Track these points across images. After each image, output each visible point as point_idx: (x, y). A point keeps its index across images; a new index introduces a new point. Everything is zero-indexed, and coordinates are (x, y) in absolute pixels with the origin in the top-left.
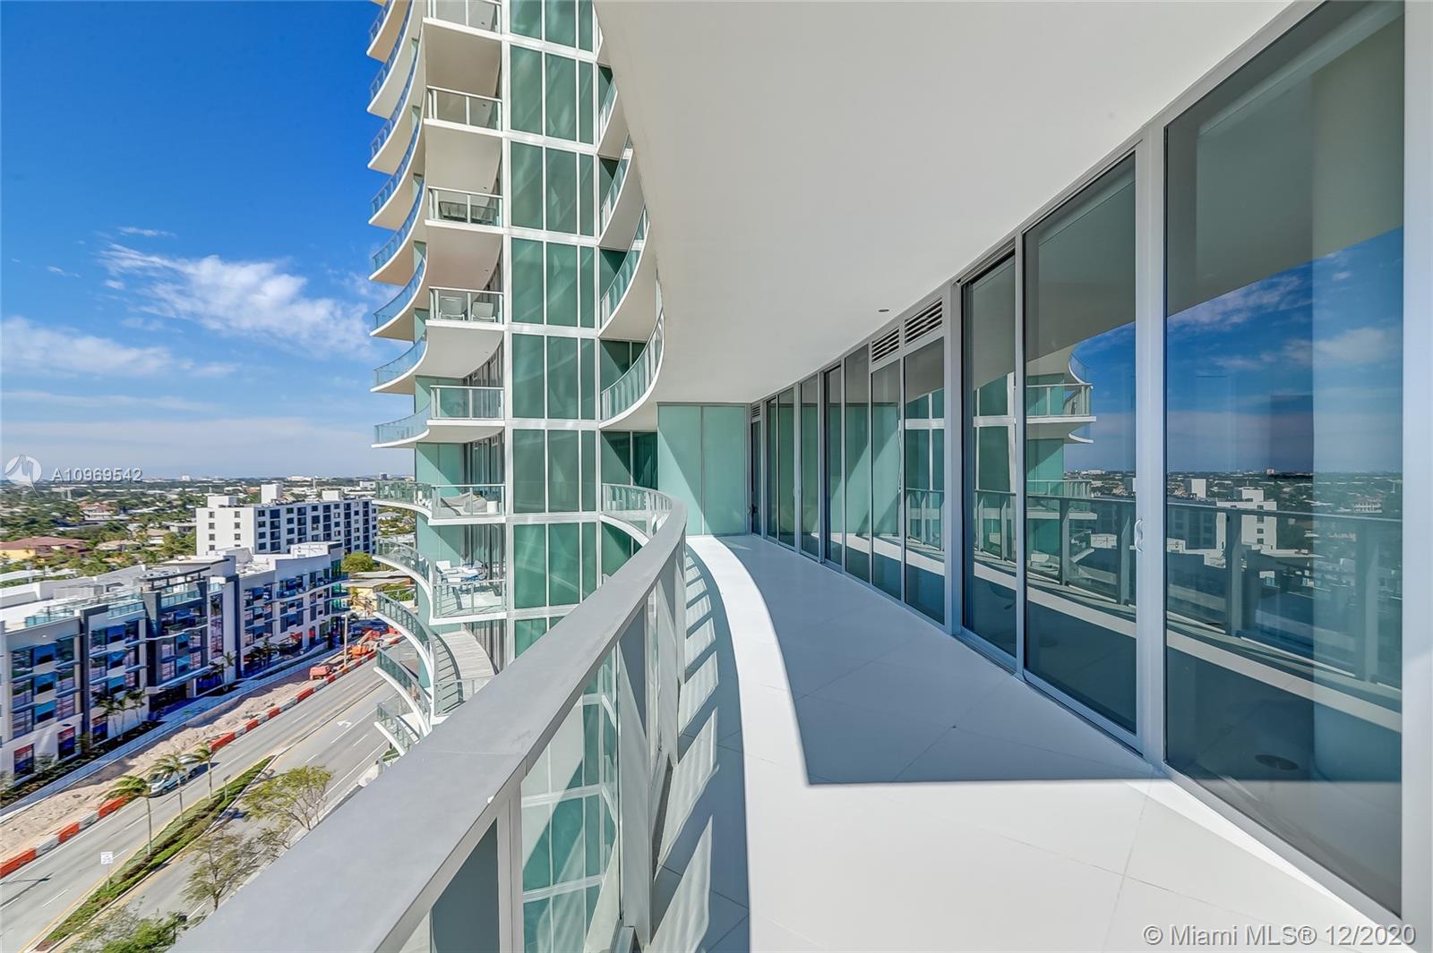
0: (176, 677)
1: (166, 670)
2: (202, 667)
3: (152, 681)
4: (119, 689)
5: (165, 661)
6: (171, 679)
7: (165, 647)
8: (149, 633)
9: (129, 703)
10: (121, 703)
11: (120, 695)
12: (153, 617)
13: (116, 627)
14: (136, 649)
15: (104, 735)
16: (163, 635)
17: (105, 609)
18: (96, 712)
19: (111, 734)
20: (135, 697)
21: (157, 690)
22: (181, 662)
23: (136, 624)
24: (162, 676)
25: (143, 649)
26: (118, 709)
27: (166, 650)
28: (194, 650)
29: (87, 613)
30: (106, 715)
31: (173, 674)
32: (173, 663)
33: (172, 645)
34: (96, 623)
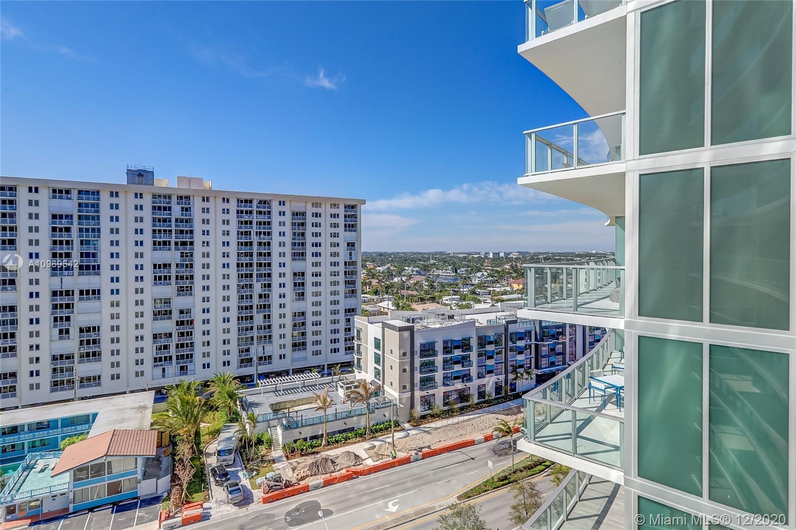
0: (548, 367)
1: (544, 362)
2: (563, 365)
3: (537, 367)
4: (521, 366)
5: (543, 357)
6: (546, 368)
7: (544, 349)
8: (536, 339)
9: (525, 376)
10: (522, 375)
11: (521, 370)
12: (538, 331)
13: (520, 332)
14: (530, 346)
15: (514, 390)
16: (542, 342)
17: (515, 322)
18: (511, 376)
19: (517, 390)
20: (528, 373)
21: (539, 372)
22: (553, 359)
23: (530, 332)
24: (541, 365)
25: (533, 347)
26: (520, 377)
27: (544, 350)
28: (559, 354)
29: (508, 323)
30: (515, 379)
31: (547, 365)
32: (547, 358)
33: (547, 348)
34: (512, 328)
